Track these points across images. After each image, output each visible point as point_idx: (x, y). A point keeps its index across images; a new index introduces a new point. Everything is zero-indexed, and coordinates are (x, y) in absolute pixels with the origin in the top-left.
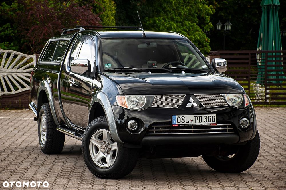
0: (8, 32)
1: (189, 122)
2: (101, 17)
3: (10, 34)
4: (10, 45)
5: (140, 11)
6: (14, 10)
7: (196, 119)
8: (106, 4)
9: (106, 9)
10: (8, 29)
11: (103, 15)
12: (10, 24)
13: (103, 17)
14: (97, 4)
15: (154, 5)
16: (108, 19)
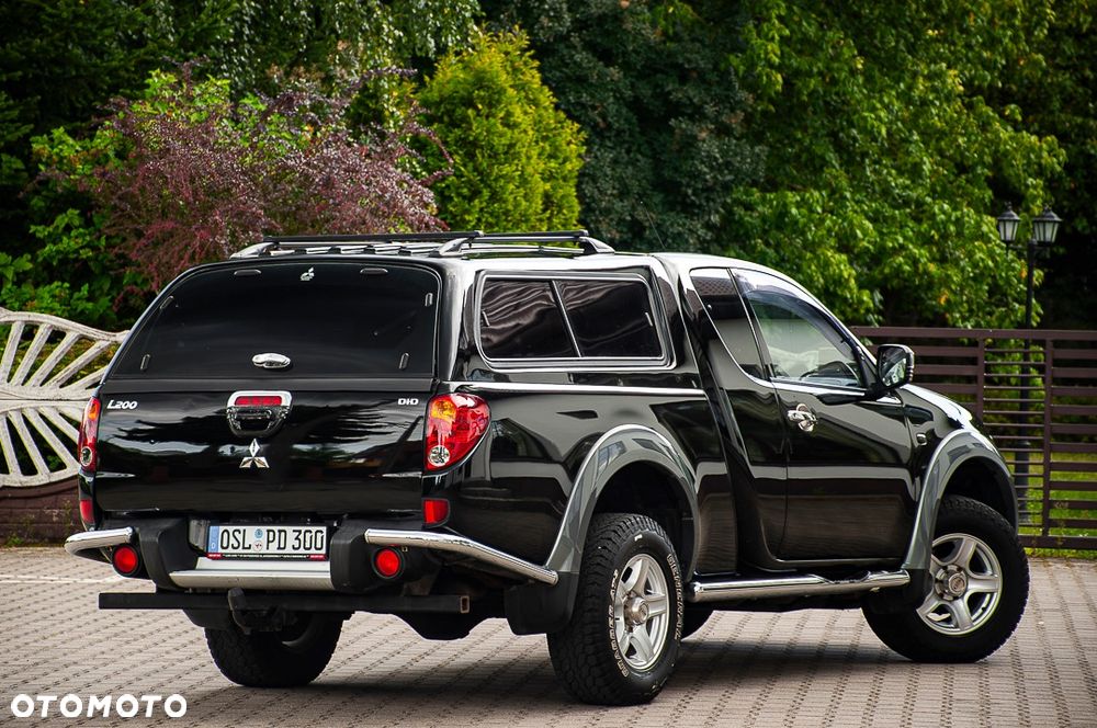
0: (72, 243)
2: (494, 184)
3: (76, 251)
4: (76, 295)
5: (716, 159)
6: (98, 160)
8: (516, 131)
9: (517, 156)
10: (73, 233)
11: (502, 177)
12: (77, 212)
13: (502, 182)
14: (480, 134)
15: (799, 136)
16: (522, 190)
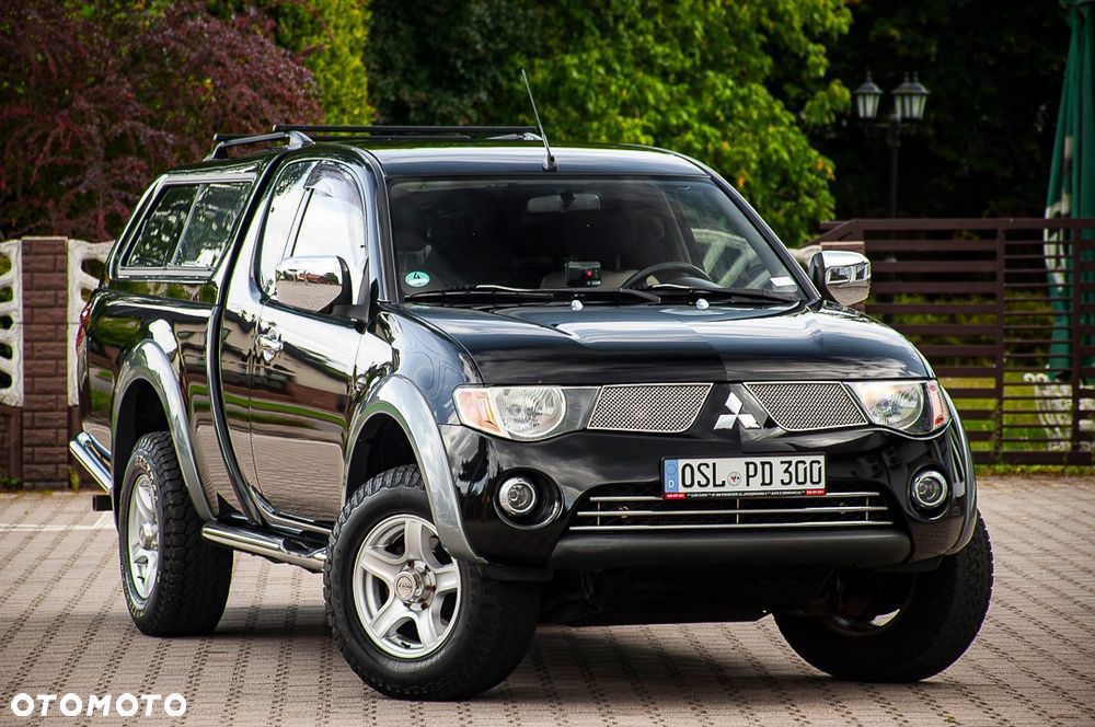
1: (723, 484)
7: (751, 473)
